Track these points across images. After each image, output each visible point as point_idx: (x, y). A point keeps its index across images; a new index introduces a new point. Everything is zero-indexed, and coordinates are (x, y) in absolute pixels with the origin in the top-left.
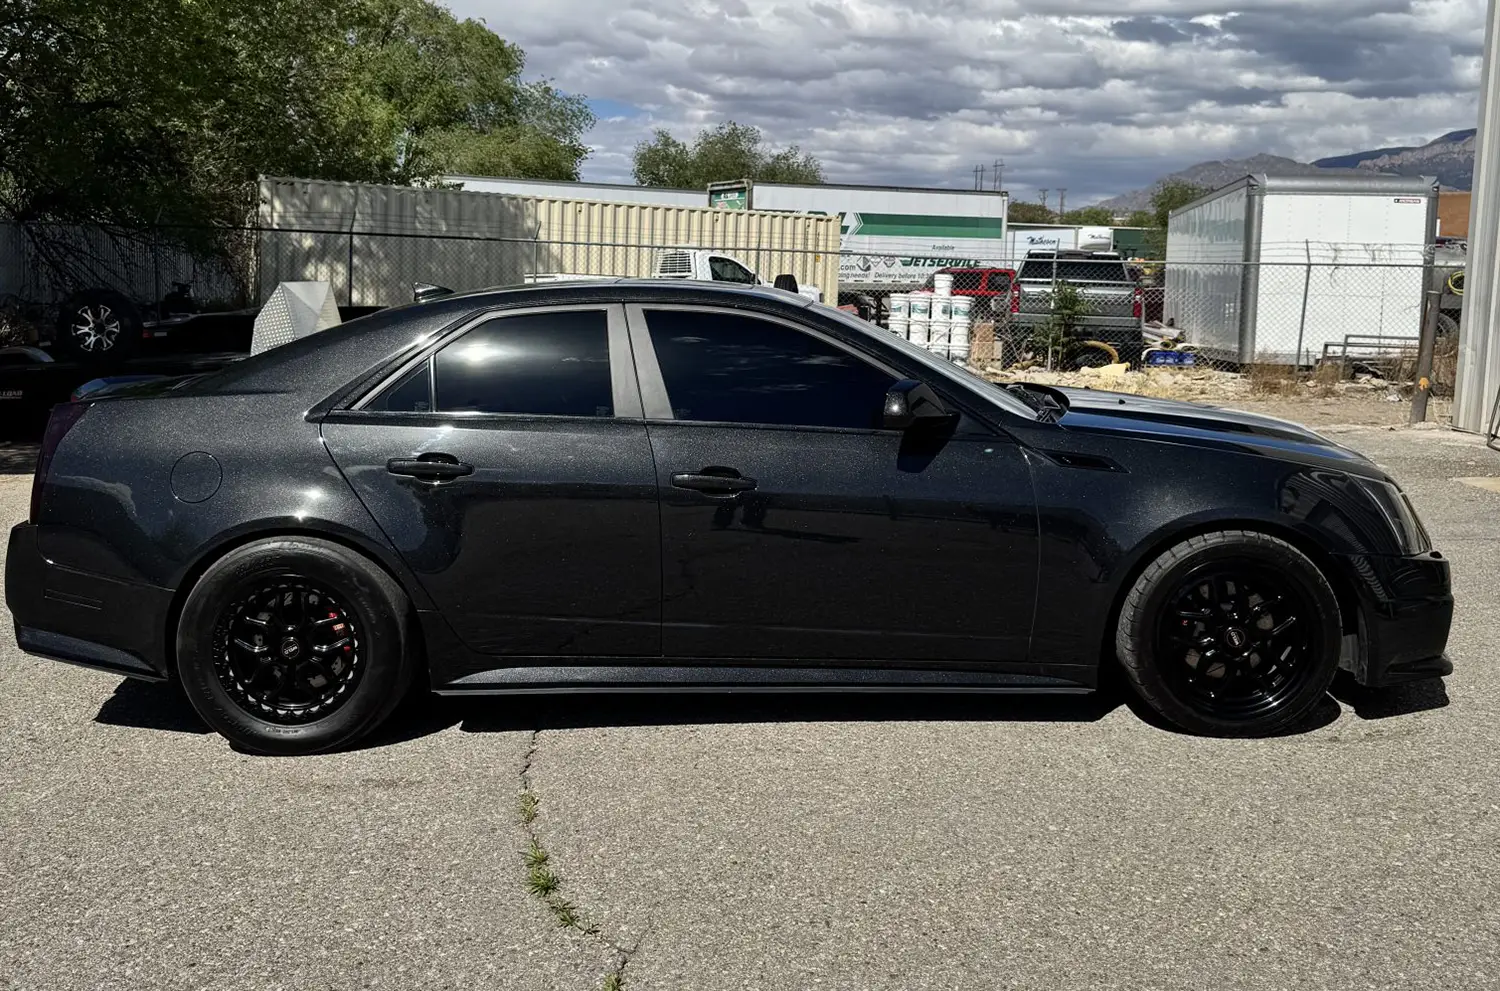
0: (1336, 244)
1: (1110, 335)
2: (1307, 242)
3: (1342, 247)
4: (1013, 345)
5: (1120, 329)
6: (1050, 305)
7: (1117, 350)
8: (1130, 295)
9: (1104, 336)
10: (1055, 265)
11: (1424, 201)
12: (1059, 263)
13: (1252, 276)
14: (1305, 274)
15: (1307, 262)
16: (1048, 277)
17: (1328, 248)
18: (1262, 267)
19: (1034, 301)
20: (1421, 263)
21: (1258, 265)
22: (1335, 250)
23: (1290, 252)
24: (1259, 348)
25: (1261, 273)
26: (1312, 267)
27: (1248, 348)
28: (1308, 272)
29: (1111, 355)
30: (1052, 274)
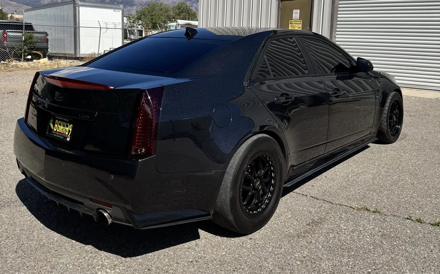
0: (106, 22)
1: (40, 49)
2: (99, 21)
3: (108, 23)
4: (9, 53)
5: (42, 47)
6: (22, 39)
7: (42, 54)
8: (45, 36)
9: (37, 49)
10: (24, 26)
11: (121, 11)
12: (25, 25)
13: (77, 31)
14: (100, 31)
15: (100, 27)
16: (22, 30)
17: (104, 23)
18: (80, 28)
19: (12, 38)
20: (121, 28)
21: (79, 27)
22: (106, 24)
23: (94, 24)
24: (82, 52)
25: (80, 30)
26: (102, 29)
27: (78, 52)
28: (100, 30)
29: (40, 56)
30: (23, 29)
